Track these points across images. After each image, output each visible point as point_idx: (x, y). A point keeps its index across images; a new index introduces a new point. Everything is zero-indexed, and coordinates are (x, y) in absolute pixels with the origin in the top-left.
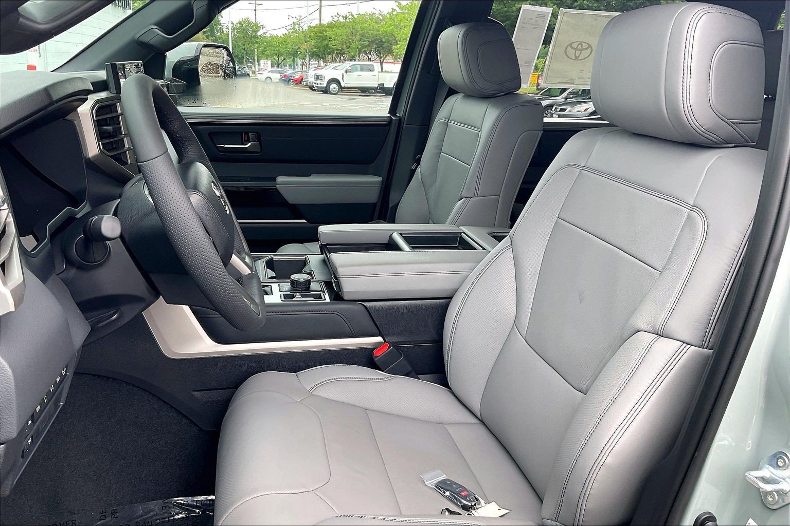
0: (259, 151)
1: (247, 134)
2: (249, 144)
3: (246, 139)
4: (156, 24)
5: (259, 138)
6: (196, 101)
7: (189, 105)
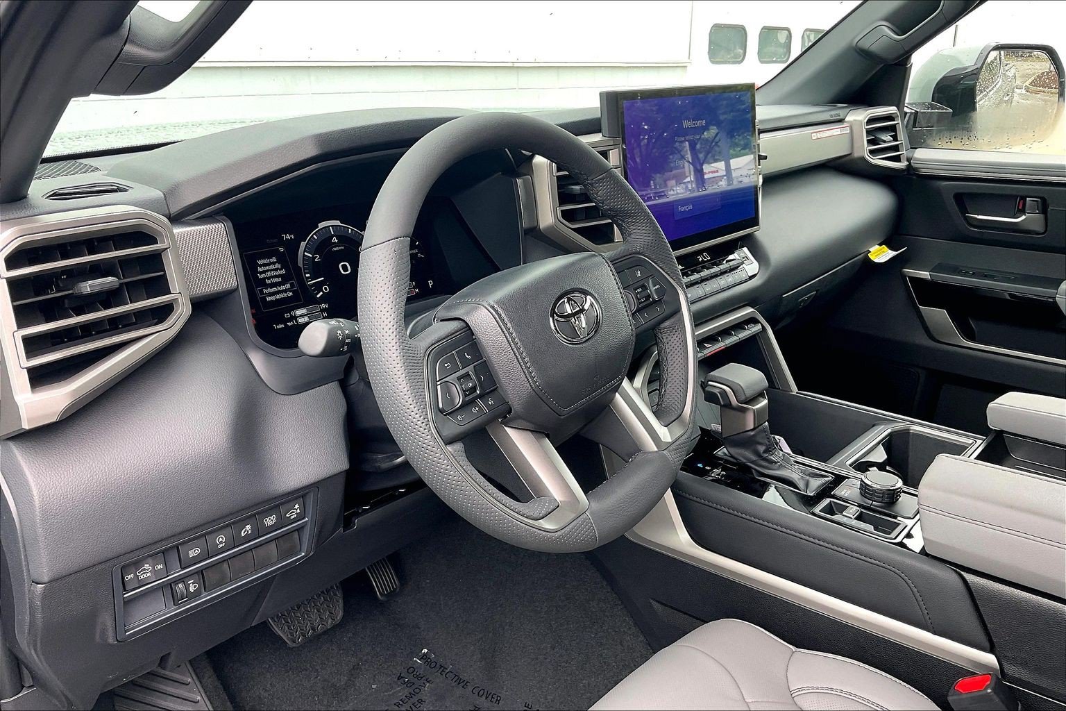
0: (1041, 230)
1: (1024, 198)
2: (1023, 217)
3: (1020, 208)
4: (886, 19)
5: (1044, 208)
6: (953, 140)
7: (940, 147)
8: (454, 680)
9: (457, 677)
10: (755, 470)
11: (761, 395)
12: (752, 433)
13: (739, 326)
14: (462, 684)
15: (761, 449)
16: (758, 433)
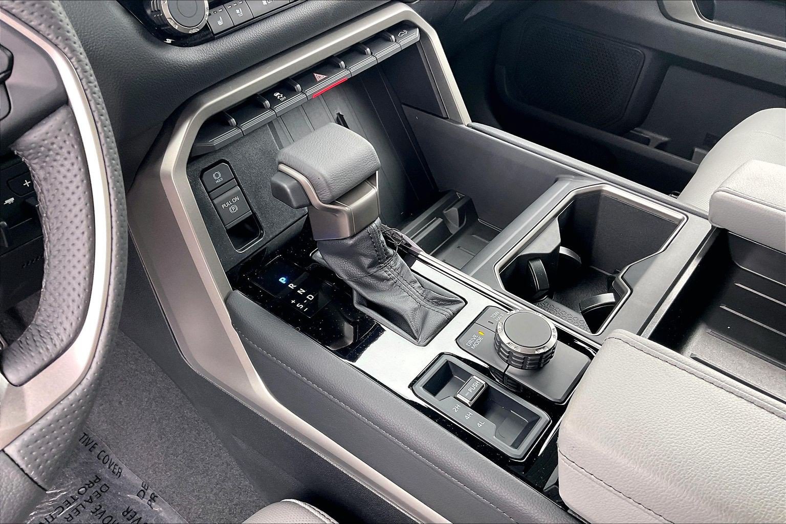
8: (83, 440)
9: (86, 437)
10: (357, 291)
11: (370, 178)
12: (351, 242)
13: (380, 37)
14: (90, 446)
15: (366, 262)
16: (361, 240)
